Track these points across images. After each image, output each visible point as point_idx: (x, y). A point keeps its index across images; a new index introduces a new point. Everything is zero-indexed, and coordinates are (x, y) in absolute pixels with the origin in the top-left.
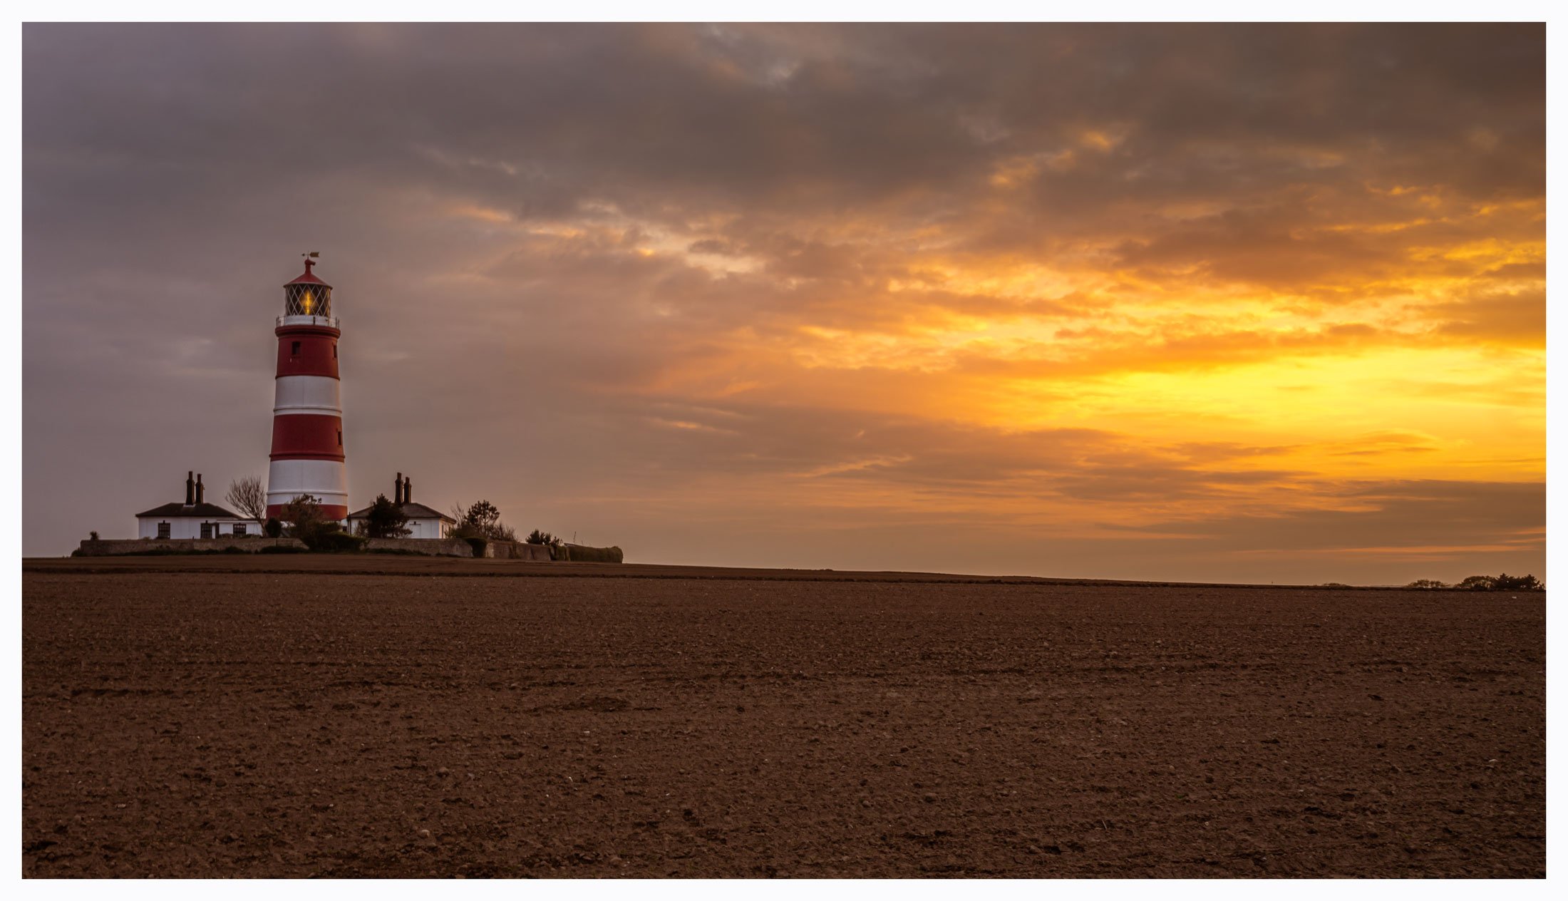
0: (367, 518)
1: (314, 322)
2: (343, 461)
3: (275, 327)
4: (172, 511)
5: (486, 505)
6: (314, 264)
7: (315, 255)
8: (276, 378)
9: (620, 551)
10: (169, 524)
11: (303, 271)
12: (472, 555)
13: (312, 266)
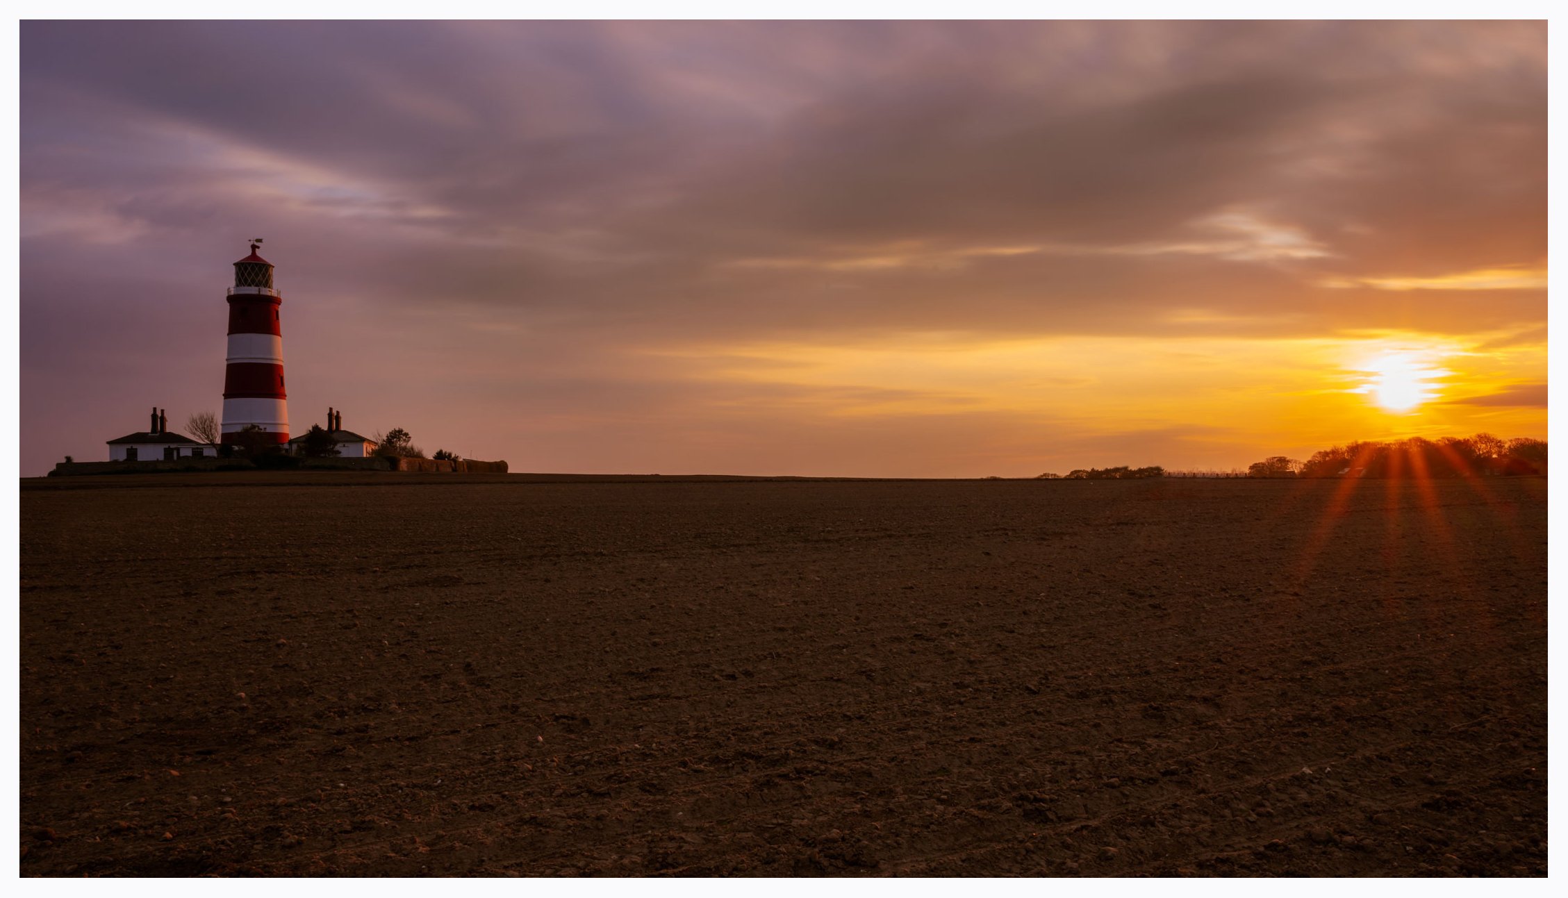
0: (304, 442)
1: (259, 292)
2: (285, 399)
3: (227, 295)
4: (139, 438)
5: (400, 431)
6: (258, 247)
7: (260, 241)
8: (228, 335)
9: (506, 463)
10: (136, 449)
11: (249, 253)
12: (389, 469)
13: (257, 249)
